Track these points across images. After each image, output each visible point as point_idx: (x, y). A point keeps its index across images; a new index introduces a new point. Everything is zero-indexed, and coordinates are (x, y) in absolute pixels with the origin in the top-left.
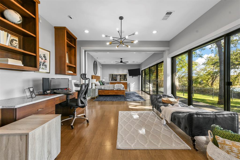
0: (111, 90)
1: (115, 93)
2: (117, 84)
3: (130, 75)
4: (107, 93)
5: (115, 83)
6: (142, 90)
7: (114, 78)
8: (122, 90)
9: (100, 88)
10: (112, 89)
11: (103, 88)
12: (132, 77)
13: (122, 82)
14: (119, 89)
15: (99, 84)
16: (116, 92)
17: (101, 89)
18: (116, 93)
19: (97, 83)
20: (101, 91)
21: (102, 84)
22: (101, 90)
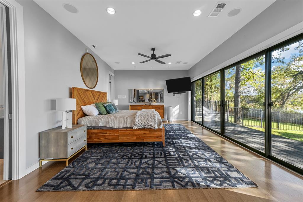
0: (126, 129)
1: (135, 138)
2: (143, 110)
3: (169, 92)
4: (113, 139)
5: (141, 106)
6: (193, 120)
7: (141, 98)
8: (156, 128)
9: (94, 125)
10: (129, 126)
11: (102, 124)
12: (174, 95)
13: (153, 104)
14: (147, 127)
15: (95, 112)
16: (139, 135)
17: (98, 127)
18: (140, 137)
19: (87, 110)
20: (96, 133)
21: (105, 112)
22: (98, 129)
